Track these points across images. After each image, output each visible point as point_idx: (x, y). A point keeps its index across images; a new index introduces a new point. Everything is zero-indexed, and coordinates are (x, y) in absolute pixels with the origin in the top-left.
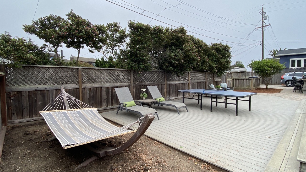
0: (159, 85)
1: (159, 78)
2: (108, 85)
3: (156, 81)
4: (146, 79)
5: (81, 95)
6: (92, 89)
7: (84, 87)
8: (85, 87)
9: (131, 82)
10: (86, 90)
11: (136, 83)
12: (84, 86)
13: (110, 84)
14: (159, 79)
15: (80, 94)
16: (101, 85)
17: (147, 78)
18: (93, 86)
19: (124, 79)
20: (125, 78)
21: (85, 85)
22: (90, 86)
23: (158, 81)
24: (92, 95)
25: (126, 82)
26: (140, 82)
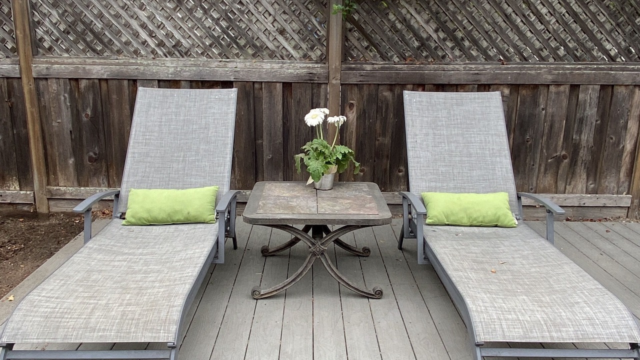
0: (574, 88)
1: (585, 30)
2: (171, 70)
3: (557, 58)
4: (458, 43)
5: (32, 113)
6: (83, 84)
7: (38, 72)
8: (45, 72)
9: (324, 59)
10: (53, 86)
11: (368, 67)
12: (40, 66)
13: (181, 63)
14: (592, 38)
15: (28, 105)
16: (133, 64)
17: (469, 35)
18: (88, 67)
19: (280, 38)
20: (288, 28)
21: (47, 62)
22: (71, 68)
23: (577, 59)
24: (87, 115)
25: (290, 57)
26: (403, 57)
